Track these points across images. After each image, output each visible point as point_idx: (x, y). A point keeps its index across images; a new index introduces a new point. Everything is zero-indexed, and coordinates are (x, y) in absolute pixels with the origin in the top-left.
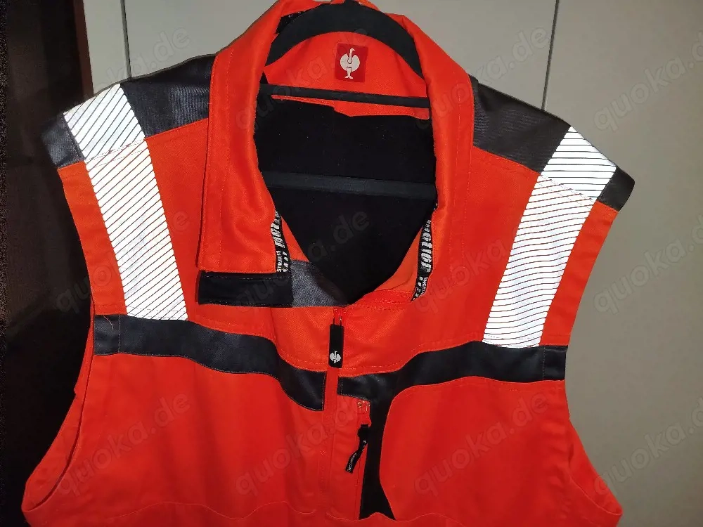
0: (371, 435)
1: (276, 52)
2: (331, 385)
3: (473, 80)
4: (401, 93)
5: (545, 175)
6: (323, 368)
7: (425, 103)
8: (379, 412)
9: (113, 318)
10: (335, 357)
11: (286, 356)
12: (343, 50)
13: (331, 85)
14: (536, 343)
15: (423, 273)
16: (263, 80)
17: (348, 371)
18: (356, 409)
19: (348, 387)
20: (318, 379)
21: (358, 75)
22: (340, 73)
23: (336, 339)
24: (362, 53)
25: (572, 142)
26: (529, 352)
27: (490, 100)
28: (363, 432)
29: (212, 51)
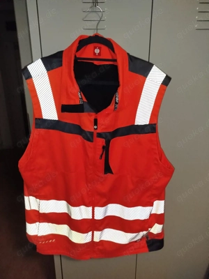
0: (106, 149)
1: (78, 49)
2: (95, 135)
3: (128, 54)
4: (111, 58)
5: (148, 78)
6: (93, 130)
7: (116, 60)
8: (108, 142)
9: (39, 119)
10: (96, 127)
11: (83, 128)
12: (95, 48)
13: (92, 57)
14: (148, 123)
15: (116, 103)
16: (75, 56)
17: (99, 131)
18: (101, 142)
19: (99, 135)
20: (92, 134)
21: (99, 54)
22: (95, 54)
23: (96, 123)
24: (100, 48)
25: (154, 69)
26: (145, 126)
27: (132, 59)
28: (104, 147)
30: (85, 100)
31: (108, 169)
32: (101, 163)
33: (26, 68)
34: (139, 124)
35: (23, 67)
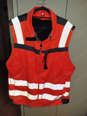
0: (45, 58)
1: (34, 13)
2: (41, 51)
3: (56, 15)
4: (49, 17)
5: (65, 26)
6: (39, 49)
7: (51, 18)
8: (46, 55)
9: (16, 44)
10: (41, 48)
11: (35, 48)
12: (42, 12)
13: (40, 16)
14: (64, 47)
15: (51, 37)
16: (33, 16)
17: (42, 50)
18: (43, 55)
19: (43, 52)
20: (39, 51)
21: (44, 15)
22: (41, 15)
23: (41, 46)
24: (44, 13)
25: (68, 22)
26: (63, 48)
27: (58, 18)
28: (44, 57)
29: (28, 13)
30: (36, 35)
31: (46, 67)
32: (43, 64)
33: (11, 20)
34: (60, 47)
35: (9, 20)
